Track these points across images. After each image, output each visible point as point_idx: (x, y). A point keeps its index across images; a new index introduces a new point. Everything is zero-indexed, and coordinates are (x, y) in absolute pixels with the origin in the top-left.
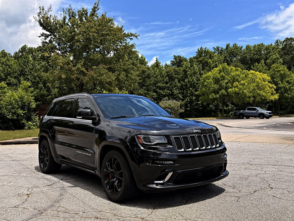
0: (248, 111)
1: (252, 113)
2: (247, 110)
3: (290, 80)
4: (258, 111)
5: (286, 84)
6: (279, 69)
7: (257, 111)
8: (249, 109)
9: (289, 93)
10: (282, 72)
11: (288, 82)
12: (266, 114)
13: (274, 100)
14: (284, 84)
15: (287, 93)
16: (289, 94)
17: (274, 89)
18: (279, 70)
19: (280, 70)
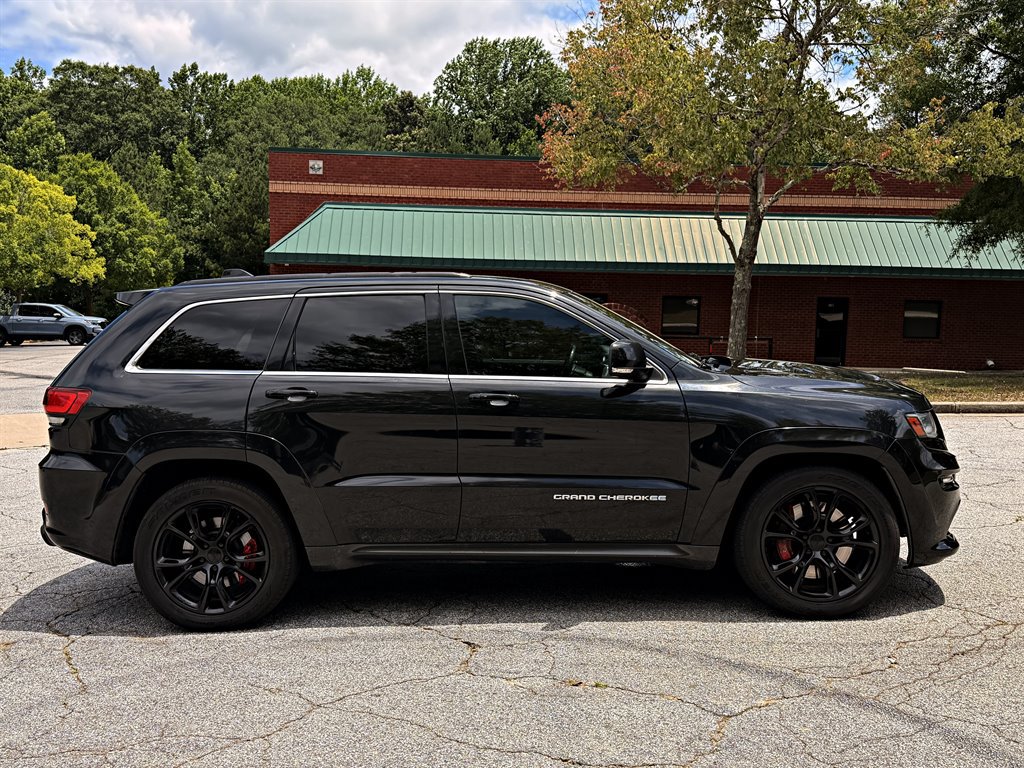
0: (22, 318)
1: (39, 325)
2: (20, 314)
3: (132, 212)
4: (62, 316)
5: (118, 225)
6: (90, 171)
7: (59, 318)
8: (25, 311)
9: (131, 255)
10: (103, 182)
11: (123, 218)
12: (93, 326)
13: (93, 280)
14: (112, 225)
15: (123, 258)
16: (129, 260)
17: (90, 240)
18: (93, 173)
19: (96, 176)
